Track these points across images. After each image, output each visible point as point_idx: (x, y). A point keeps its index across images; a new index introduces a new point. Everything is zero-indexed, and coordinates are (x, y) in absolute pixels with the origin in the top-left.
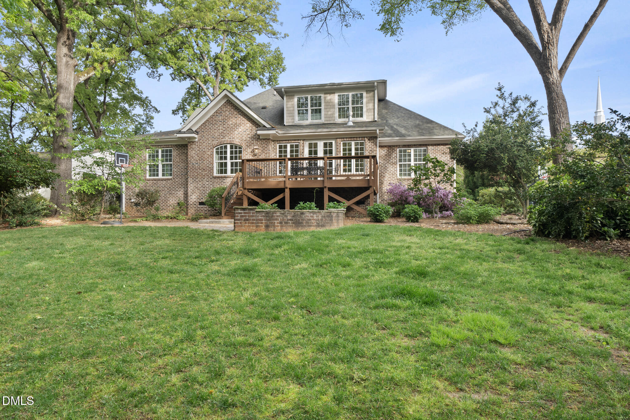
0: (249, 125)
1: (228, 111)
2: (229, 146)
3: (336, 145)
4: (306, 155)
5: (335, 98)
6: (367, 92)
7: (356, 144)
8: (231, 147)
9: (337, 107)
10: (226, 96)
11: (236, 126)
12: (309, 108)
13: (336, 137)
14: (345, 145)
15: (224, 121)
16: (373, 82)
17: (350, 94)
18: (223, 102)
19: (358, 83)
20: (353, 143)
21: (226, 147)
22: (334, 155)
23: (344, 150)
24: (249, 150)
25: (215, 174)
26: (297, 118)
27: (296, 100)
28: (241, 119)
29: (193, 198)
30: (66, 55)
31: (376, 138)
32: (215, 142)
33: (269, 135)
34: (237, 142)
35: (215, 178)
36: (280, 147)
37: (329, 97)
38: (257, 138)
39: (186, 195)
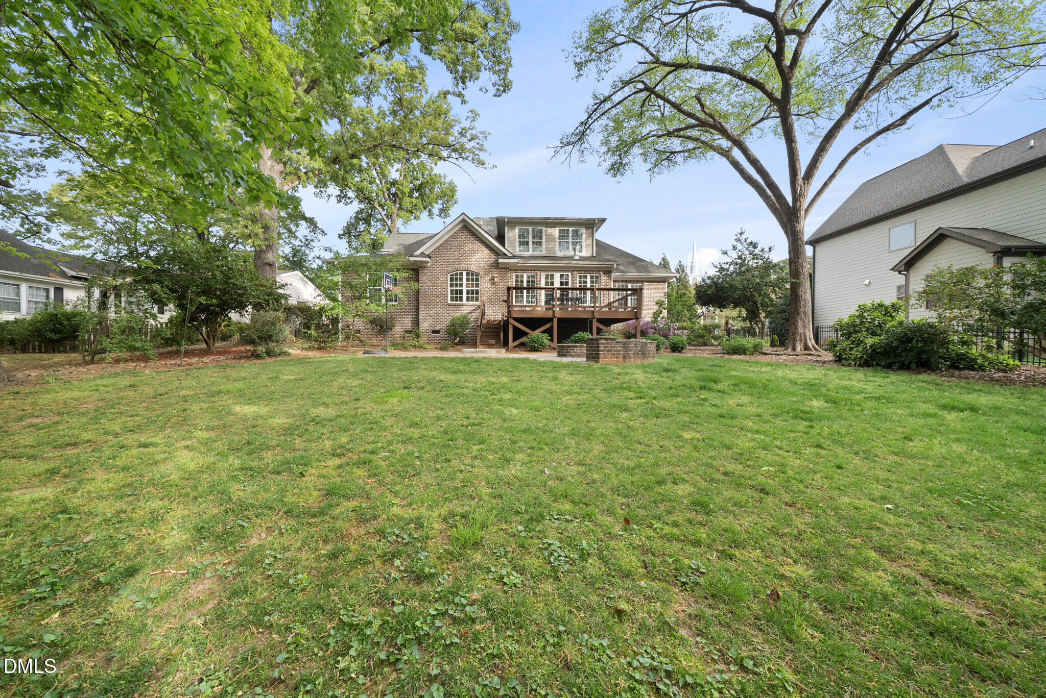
0: (487, 252)
1: (464, 237)
2: (464, 273)
3: (573, 277)
4: (543, 285)
5: (556, 232)
6: (587, 228)
7: (592, 277)
8: (468, 274)
9: (557, 240)
10: (464, 220)
11: (473, 252)
12: (531, 240)
13: (573, 270)
14: (580, 277)
15: (460, 246)
16: (594, 220)
17: (571, 229)
18: (459, 227)
19: (580, 219)
20: (589, 276)
21: (461, 274)
22: (570, 286)
23: (580, 282)
24: (487, 278)
25: (449, 302)
26: (517, 249)
27: (517, 230)
28: (478, 246)
29: (425, 325)
30: (271, 158)
31: (611, 272)
32: (450, 268)
33: (508, 263)
34: (474, 268)
35: (450, 305)
36: (517, 276)
37: (550, 230)
38: (496, 265)
39: (416, 322)
